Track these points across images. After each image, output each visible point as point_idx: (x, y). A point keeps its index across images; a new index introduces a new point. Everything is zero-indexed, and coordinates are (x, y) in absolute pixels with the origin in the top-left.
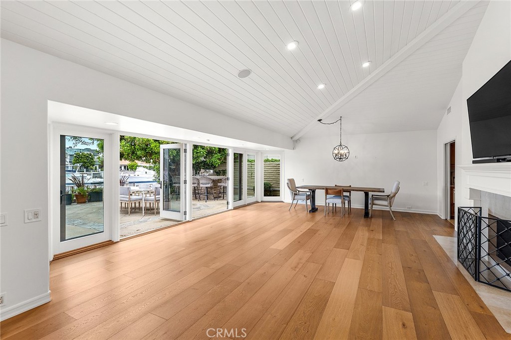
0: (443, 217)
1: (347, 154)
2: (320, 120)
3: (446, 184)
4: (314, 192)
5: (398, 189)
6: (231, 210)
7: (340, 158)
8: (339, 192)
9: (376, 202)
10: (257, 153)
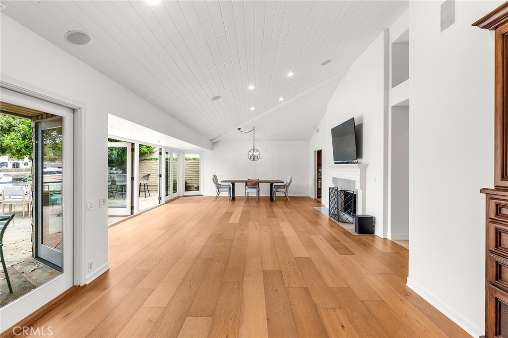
0: (313, 198)
1: (259, 156)
2: (239, 129)
3: (315, 176)
4: (233, 185)
5: (291, 181)
6: (163, 204)
7: (254, 158)
8: (255, 184)
9: (278, 190)
10: (179, 152)
